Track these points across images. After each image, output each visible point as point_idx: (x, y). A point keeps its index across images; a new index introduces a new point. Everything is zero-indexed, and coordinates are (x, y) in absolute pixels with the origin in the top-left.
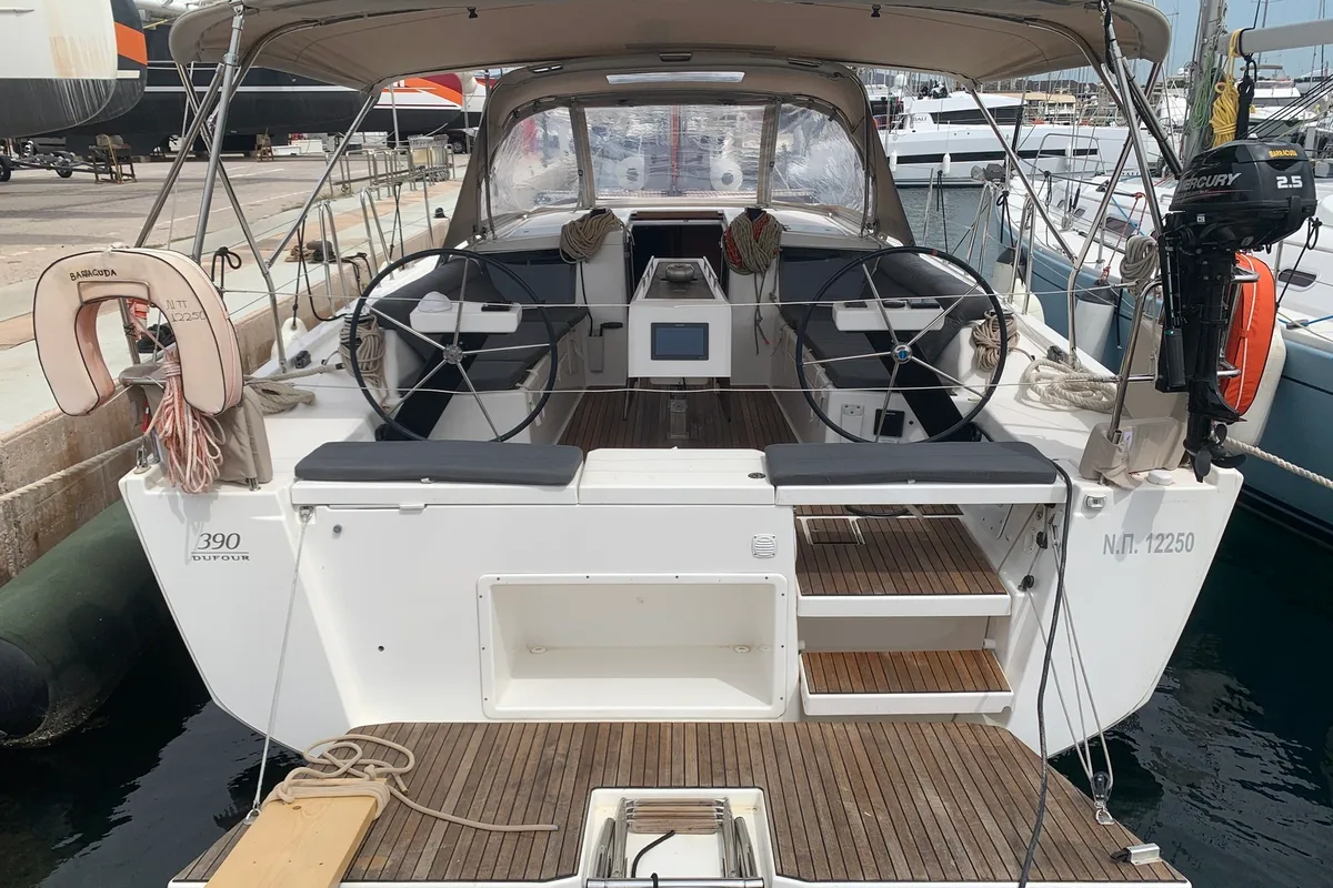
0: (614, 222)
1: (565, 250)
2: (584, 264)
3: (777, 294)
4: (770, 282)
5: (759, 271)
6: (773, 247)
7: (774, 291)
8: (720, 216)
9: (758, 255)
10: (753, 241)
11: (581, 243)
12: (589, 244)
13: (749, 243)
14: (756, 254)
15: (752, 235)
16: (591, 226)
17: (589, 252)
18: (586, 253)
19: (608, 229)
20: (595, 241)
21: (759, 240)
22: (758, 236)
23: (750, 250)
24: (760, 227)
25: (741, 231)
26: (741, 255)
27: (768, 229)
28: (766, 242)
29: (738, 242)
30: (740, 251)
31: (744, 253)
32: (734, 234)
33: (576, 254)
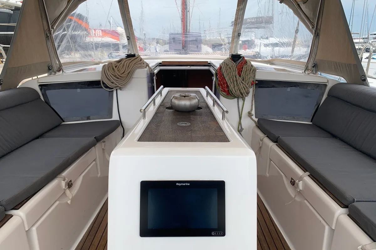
0: (141, 63)
1: (105, 82)
2: (119, 91)
3: (253, 112)
4: (248, 104)
5: (241, 96)
6: (251, 80)
7: (251, 110)
8: (209, 65)
9: (241, 86)
10: (238, 76)
11: (115, 76)
12: (121, 77)
13: (235, 77)
14: (240, 85)
15: (237, 72)
16: (124, 65)
17: (121, 83)
18: (119, 83)
19: (136, 67)
20: (126, 75)
21: (242, 75)
22: (240, 73)
23: (235, 82)
24: (241, 67)
25: (229, 69)
26: (229, 85)
27: (248, 68)
28: (247, 77)
29: (227, 76)
30: (228, 83)
31: (231, 85)
32: (224, 71)
33: (112, 84)
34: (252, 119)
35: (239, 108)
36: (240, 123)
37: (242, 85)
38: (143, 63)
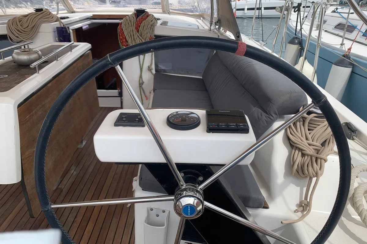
0: (49, 18)
1: (10, 36)
3: (153, 66)
6: (149, 35)
7: (151, 64)
12: (24, 31)
13: (132, 32)
14: (136, 40)
15: (134, 27)
16: (27, 20)
17: (27, 37)
18: (23, 37)
19: (41, 22)
20: (30, 29)
21: (139, 30)
22: (138, 28)
23: (132, 37)
24: (140, 22)
25: (127, 24)
26: (128, 40)
27: (146, 23)
28: (144, 32)
29: (126, 31)
30: (127, 38)
31: (129, 39)
32: (123, 26)
33: (16, 38)
34: (152, 73)
35: (140, 62)
36: (141, 77)
37: (138, 40)
38: (51, 17)
